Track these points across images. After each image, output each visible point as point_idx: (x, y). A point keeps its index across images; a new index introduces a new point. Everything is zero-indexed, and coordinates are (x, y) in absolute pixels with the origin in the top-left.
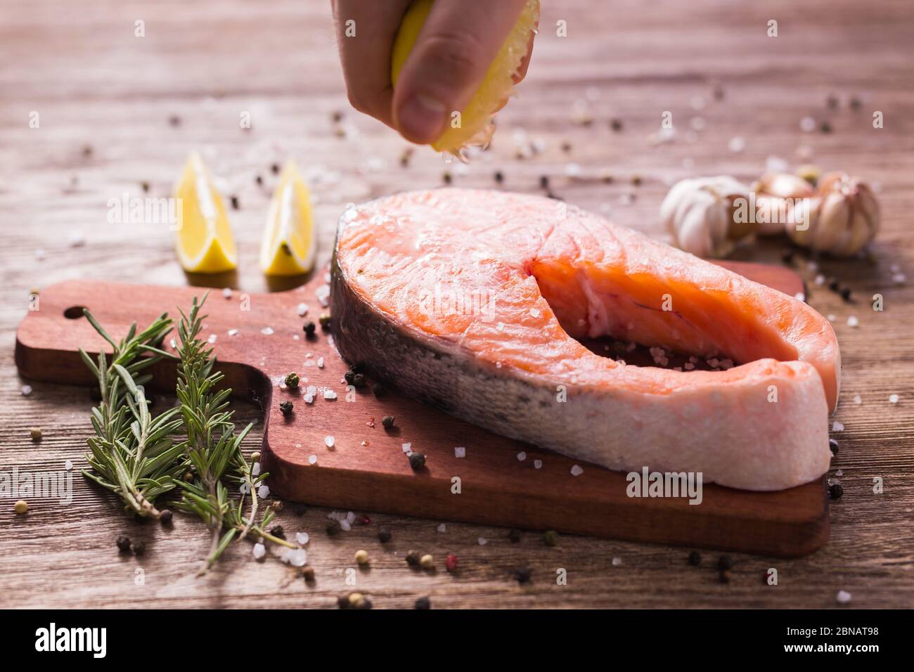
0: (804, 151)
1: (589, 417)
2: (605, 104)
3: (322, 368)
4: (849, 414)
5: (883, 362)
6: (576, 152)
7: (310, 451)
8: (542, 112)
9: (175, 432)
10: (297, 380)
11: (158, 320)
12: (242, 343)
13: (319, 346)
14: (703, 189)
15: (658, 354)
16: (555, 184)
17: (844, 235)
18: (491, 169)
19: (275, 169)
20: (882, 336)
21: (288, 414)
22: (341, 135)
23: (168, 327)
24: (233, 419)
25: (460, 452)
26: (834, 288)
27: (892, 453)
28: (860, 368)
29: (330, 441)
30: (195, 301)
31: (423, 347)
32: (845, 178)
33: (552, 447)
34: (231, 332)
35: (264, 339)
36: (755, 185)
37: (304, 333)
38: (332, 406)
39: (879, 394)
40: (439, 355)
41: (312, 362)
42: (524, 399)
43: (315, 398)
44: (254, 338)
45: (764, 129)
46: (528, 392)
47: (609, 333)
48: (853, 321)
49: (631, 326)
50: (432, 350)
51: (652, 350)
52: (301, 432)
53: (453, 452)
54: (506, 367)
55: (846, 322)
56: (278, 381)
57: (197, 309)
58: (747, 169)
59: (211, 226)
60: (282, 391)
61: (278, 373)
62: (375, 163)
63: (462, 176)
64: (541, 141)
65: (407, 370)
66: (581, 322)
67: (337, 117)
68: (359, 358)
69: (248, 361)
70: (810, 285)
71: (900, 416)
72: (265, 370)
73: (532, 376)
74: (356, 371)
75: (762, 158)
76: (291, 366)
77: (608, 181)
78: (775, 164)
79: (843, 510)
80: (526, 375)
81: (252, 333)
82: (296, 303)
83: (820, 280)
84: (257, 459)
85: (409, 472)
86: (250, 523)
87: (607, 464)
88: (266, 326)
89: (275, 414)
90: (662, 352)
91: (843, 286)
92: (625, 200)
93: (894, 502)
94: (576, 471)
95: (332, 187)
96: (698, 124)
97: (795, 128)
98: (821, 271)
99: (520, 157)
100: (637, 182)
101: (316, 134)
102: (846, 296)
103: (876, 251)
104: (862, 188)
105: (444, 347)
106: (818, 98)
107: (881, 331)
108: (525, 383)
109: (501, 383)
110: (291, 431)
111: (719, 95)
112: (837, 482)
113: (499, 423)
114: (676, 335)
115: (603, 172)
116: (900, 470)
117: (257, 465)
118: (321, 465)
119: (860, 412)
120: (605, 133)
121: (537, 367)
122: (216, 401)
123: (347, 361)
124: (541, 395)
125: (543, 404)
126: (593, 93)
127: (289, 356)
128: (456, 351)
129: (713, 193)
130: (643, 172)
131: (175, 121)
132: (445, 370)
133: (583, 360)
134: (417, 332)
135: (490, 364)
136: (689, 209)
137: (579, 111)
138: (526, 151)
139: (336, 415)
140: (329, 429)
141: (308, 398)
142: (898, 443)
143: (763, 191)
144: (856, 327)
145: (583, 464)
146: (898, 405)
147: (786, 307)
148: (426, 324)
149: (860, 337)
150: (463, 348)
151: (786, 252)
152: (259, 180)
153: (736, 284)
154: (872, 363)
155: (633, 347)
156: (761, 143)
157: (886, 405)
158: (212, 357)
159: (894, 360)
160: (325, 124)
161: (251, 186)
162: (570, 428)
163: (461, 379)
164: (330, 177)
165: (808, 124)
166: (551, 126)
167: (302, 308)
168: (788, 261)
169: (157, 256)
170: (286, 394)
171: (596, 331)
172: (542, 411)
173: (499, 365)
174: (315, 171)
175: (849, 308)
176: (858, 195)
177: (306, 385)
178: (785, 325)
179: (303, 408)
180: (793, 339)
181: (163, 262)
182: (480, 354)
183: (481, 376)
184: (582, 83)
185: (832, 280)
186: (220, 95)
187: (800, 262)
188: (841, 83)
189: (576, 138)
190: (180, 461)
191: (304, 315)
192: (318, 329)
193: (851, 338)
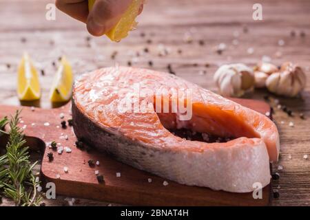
0: (278, 54)
1: (170, 161)
2: (197, 34)
3: (67, 139)
4: (286, 162)
5: (303, 141)
6: (184, 54)
7: (57, 173)
8: (171, 37)
9: (5, 164)
10: (55, 144)
11: (3, 119)
12: (37, 129)
13: (67, 130)
14: (231, 68)
15: (206, 137)
16: (173, 67)
17: (289, 88)
18: (147, 60)
19: (60, 59)
20: (303, 130)
21: (51, 158)
22: (89, 46)
23: (7, 122)
24: (29, 159)
25: (118, 175)
26: (285, 110)
27: (302, 179)
28: (292, 143)
29: (66, 169)
30: (17, 111)
31: (104, 131)
32: (291, 65)
33: (157, 174)
34: (33, 124)
35: (45, 128)
36: (254, 68)
37: (61, 125)
38: (69, 154)
39: (299, 154)
40: (110, 135)
41: (63, 137)
42: (144, 154)
43: (62, 152)
44: (41, 127)
45: (262, 45)
46: (145, 151)
47: (185, 127)
48: (291, 124)
49: (194, 124)
50: (107, 133)
51: (203, 135)
52: (55, 165)
53: (116, 175)
54: (136, 140)
55: (288, 124)
56: (48, 144)
57: (17, 115)
58: (253, 61)
59: (28, 81)
60: (50, 148)
61: (49, 141)
62: (101, 57)
63: (136, 63)
64: (169, 49)
65: (99, 141)
66: (173, 122)
67: (88, 39)
68: (81, 135)
69: (37, 136)
70: (275, 109)
71: (307, 164)
72: (44, 140)
73: (147, 144)
74: (79, 141)
75: (260, 57)
76: (54, 138)
77: (195, 65)
78: (266, 59)
79: (279, 203)
80: (144, 144)
81: (40, 124)
82: (60, 113)
83: (279, 107)
84: (38, 176)
85: (97, 182)
86: (32, 201)
87: (179, 181)
88: (46, 122)
89: (46, 158)
90: (207, 135)
91: (289, 109)
92: (201, 73)
93: (301, 200)
94: (165, 183)
95: (83, 66)
96: (235, 42)
97: (276, 44)
98: (280, 103)
99: (160, 55)
100: (207, 66)
101: (79, 46)
102: (289, 114)
103: (304, 95)
104: (298, 68)
105: (112, 132)
106: (287, 32)
107: (303, 128)
108: (144, 147)
109: (134, 147)
110: (51, 164)
111: (246, 31)
112: (277, 191)
113: (135, 163)
114: (213, 129)
115: (193, 62)
116: (305, 187)
117: (38, 178)
118: (61, 178)
119: (291, 162)
120: (197, 46)
121: (149, 141)
122: (22, 152)
123: (77, 137)
124: (151, 152)
125: (151, 156)
126: (193, 30)
127: (54, 134)
128: (117, 133)
129: (235, 70)
130: (209, 62)
131: (24, 40)
132: (113, 141)
133: (169, 138)
134: (102, 125)
135: (129, 138)
136: (224, 77)
137: (187, 37)
138: (163, 53)
139: (70, 158)
140: (66, 164)
141: (59, 151)
142: (305, 175)
143: (258, 70)
144: (293, 127)
145: (168, 181)
146: (307, 159)
147: (257, 118)
148: (106, 122)
149: (294, 131)
150: (119, 132)
151: (265, 95)
152: (54, 64)
153: (237, 107)
154: (298, 142)
155: (194, 133)
156: (261, 50)
157: (302, 159)
158: (23, 134)
159: (307, 140)
160: (83, 41)
161: (50, 66)
162: (163, 166)
163: (119, 144)
164: (82, 63)
165: (281, 42)
166: (174, 43)
167: (62, 115)
168: (266, 99)
169: (9, 94)
170: (51, 150)
171: (179, 126)
172: (151, 158)
173: (133, 139)
174: (76, 60)
175: (290, 118)
176: (296, 72)
177: (59, 146)
178: (256, 125)
179: (57, 155)
180: (259, 130)
181: (12, 96)
182: (126, 134)
183: (127, 144)
184: (189, 26)
185: (284, 107)
186: (43, 30)
187: (271, 99)
188: (297, 26)
189: (184, 48)
190: (7, 175)
191: (63, 118)
192: (67, 124)
193: (290, 131)
